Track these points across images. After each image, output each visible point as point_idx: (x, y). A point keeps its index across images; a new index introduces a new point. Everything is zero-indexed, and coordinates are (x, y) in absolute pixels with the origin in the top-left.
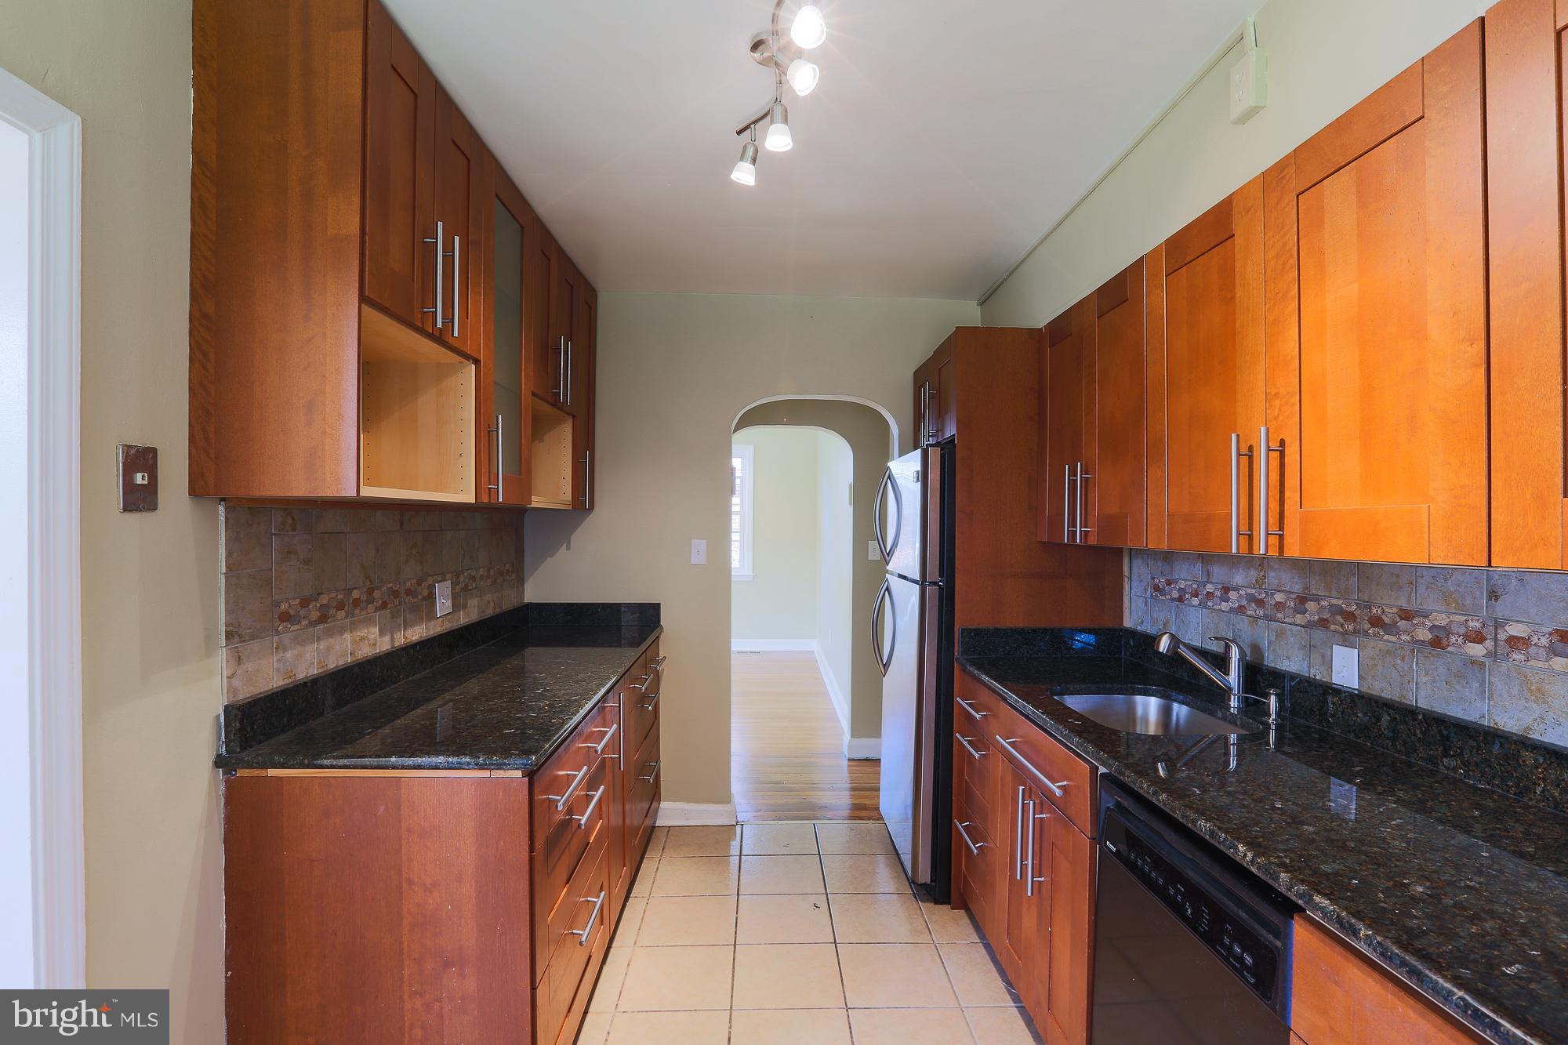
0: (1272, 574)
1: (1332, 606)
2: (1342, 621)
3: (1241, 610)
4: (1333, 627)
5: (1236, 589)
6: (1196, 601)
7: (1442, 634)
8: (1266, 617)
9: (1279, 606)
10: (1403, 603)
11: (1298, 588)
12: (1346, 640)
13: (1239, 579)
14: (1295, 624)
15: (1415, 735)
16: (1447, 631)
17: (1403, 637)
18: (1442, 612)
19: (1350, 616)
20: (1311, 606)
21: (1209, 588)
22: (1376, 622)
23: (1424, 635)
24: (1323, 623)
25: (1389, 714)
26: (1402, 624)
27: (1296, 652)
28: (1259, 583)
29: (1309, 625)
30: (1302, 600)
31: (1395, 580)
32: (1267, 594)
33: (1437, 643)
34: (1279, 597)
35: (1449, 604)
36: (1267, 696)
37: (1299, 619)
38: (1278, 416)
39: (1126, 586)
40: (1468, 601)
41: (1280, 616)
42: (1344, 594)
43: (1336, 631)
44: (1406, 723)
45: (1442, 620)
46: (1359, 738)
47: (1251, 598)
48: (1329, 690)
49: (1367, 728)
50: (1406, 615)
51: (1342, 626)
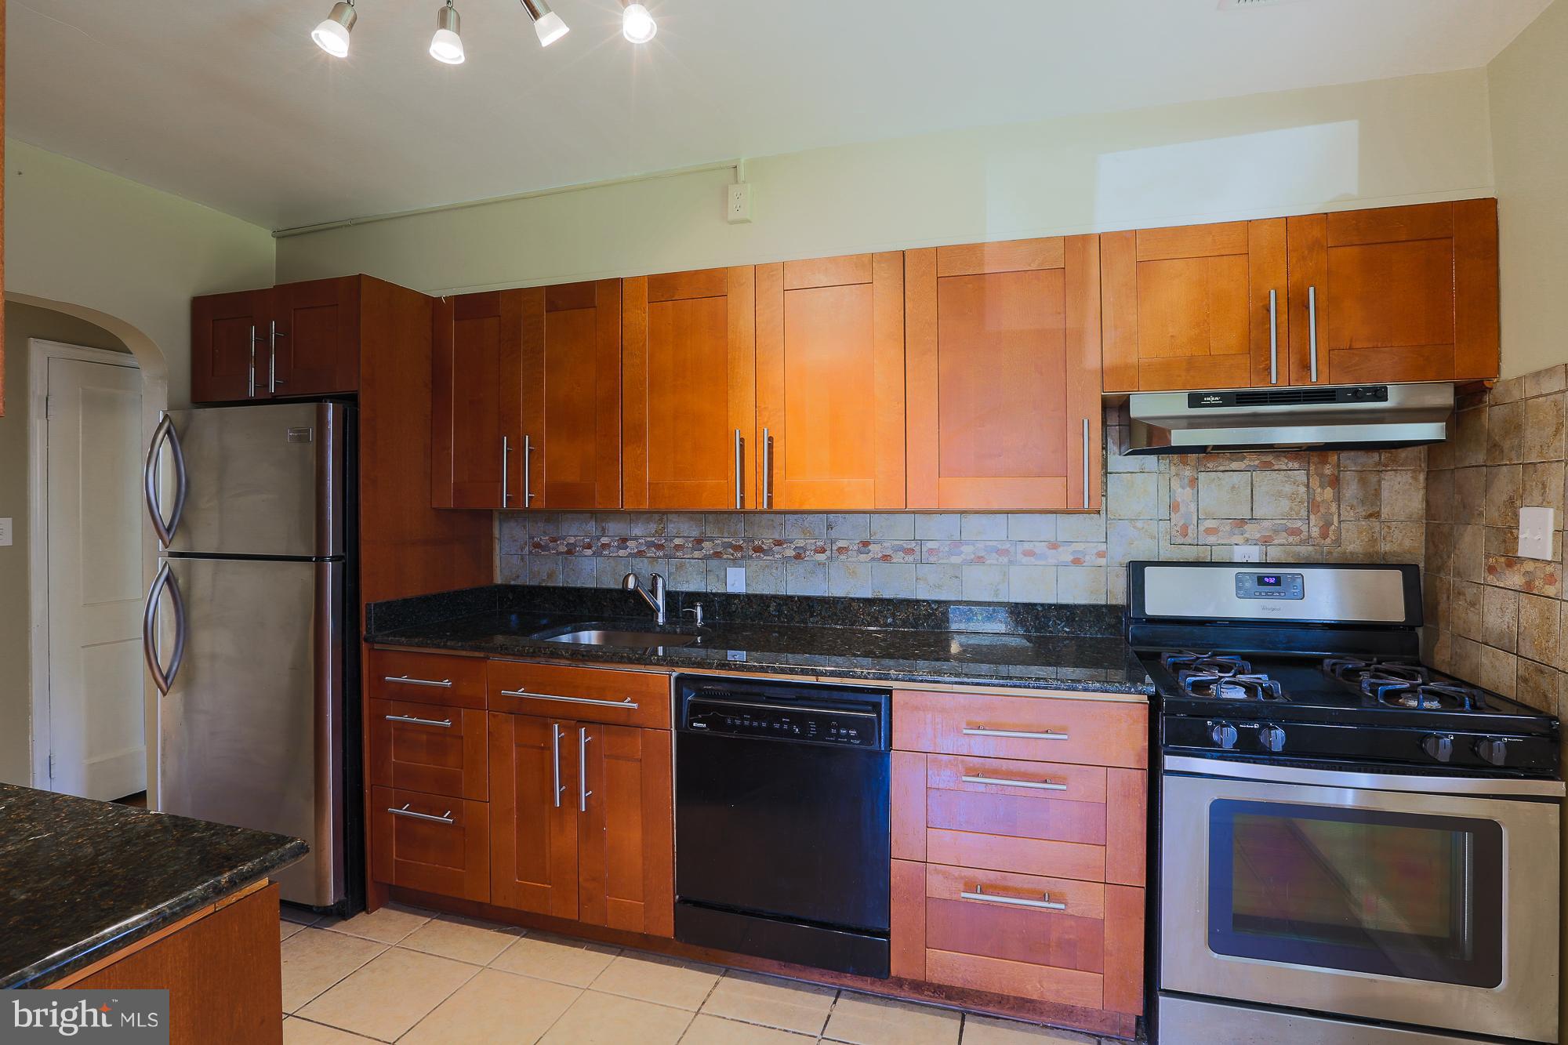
0: (671, 526)
1: (723, 543)
2: (732, 552)
3: (640, 554)
4: (725, 556)
5: (636, 538)
6: (589, 552)
7: (801, 551)
8: (666, 556)
9: (678, 547)
10: (777, 537)
11: (695, 533)
12: (735, 562)
13: (638, 530)
14: (693, 559)
15: (793, 610)
16: (804, 549)
17: (776, 556)
18: (801, 539)
19: (739, 548)
20: (707, 545)
21: (605, 540)
22: (758, 549)
23: (790, 553)
24: (717, 555)
25: (775, 602)
26: (776, 549)
27: (695, 577)
28: (658, 533)
29: (706, 558)
30: (699, 541)
31: (771, 523)
32: (666, 540)
33: (798, 557)
34: (677, 541)
35: (805, 534)
36: (694, 607)
37: (697, 554)
38: (767, 422)
39: (497, 547)
40: (817, 532)
41: (679, 554)
42: (734, 535)
43: (727, 559)
44: (787, 604)
45: (801, 543)
46: (755, 621)
47: (650, 545)
48: (730, 597)
49: (760, 613)
50: (779, 543)
51: (732, 555)
